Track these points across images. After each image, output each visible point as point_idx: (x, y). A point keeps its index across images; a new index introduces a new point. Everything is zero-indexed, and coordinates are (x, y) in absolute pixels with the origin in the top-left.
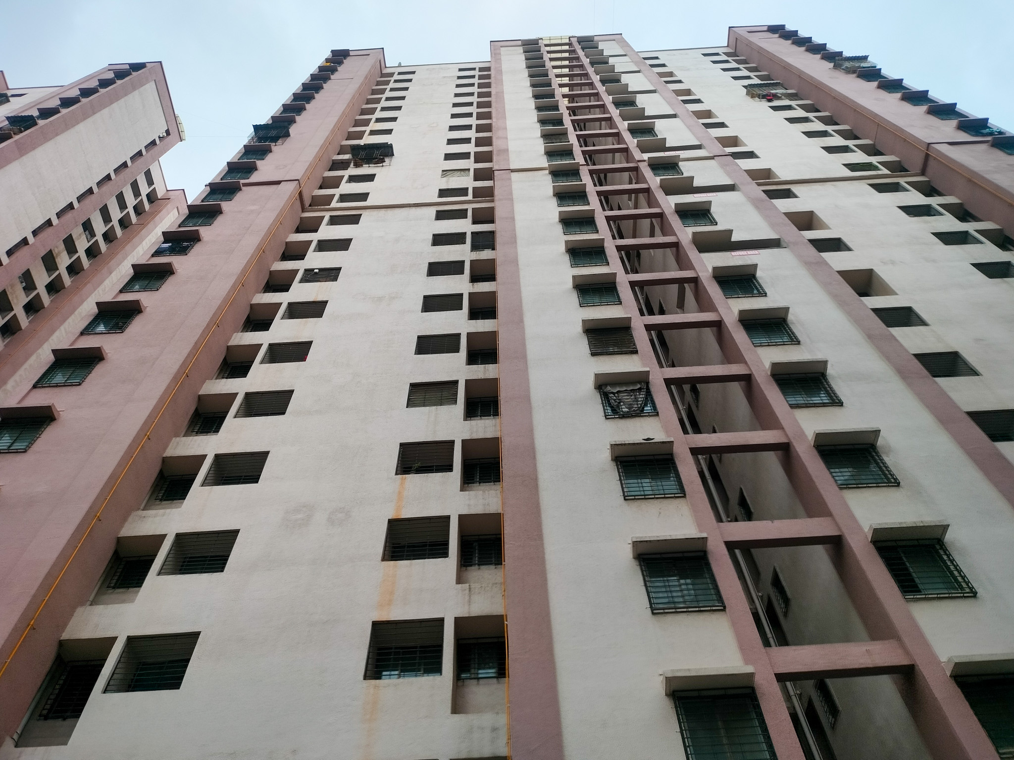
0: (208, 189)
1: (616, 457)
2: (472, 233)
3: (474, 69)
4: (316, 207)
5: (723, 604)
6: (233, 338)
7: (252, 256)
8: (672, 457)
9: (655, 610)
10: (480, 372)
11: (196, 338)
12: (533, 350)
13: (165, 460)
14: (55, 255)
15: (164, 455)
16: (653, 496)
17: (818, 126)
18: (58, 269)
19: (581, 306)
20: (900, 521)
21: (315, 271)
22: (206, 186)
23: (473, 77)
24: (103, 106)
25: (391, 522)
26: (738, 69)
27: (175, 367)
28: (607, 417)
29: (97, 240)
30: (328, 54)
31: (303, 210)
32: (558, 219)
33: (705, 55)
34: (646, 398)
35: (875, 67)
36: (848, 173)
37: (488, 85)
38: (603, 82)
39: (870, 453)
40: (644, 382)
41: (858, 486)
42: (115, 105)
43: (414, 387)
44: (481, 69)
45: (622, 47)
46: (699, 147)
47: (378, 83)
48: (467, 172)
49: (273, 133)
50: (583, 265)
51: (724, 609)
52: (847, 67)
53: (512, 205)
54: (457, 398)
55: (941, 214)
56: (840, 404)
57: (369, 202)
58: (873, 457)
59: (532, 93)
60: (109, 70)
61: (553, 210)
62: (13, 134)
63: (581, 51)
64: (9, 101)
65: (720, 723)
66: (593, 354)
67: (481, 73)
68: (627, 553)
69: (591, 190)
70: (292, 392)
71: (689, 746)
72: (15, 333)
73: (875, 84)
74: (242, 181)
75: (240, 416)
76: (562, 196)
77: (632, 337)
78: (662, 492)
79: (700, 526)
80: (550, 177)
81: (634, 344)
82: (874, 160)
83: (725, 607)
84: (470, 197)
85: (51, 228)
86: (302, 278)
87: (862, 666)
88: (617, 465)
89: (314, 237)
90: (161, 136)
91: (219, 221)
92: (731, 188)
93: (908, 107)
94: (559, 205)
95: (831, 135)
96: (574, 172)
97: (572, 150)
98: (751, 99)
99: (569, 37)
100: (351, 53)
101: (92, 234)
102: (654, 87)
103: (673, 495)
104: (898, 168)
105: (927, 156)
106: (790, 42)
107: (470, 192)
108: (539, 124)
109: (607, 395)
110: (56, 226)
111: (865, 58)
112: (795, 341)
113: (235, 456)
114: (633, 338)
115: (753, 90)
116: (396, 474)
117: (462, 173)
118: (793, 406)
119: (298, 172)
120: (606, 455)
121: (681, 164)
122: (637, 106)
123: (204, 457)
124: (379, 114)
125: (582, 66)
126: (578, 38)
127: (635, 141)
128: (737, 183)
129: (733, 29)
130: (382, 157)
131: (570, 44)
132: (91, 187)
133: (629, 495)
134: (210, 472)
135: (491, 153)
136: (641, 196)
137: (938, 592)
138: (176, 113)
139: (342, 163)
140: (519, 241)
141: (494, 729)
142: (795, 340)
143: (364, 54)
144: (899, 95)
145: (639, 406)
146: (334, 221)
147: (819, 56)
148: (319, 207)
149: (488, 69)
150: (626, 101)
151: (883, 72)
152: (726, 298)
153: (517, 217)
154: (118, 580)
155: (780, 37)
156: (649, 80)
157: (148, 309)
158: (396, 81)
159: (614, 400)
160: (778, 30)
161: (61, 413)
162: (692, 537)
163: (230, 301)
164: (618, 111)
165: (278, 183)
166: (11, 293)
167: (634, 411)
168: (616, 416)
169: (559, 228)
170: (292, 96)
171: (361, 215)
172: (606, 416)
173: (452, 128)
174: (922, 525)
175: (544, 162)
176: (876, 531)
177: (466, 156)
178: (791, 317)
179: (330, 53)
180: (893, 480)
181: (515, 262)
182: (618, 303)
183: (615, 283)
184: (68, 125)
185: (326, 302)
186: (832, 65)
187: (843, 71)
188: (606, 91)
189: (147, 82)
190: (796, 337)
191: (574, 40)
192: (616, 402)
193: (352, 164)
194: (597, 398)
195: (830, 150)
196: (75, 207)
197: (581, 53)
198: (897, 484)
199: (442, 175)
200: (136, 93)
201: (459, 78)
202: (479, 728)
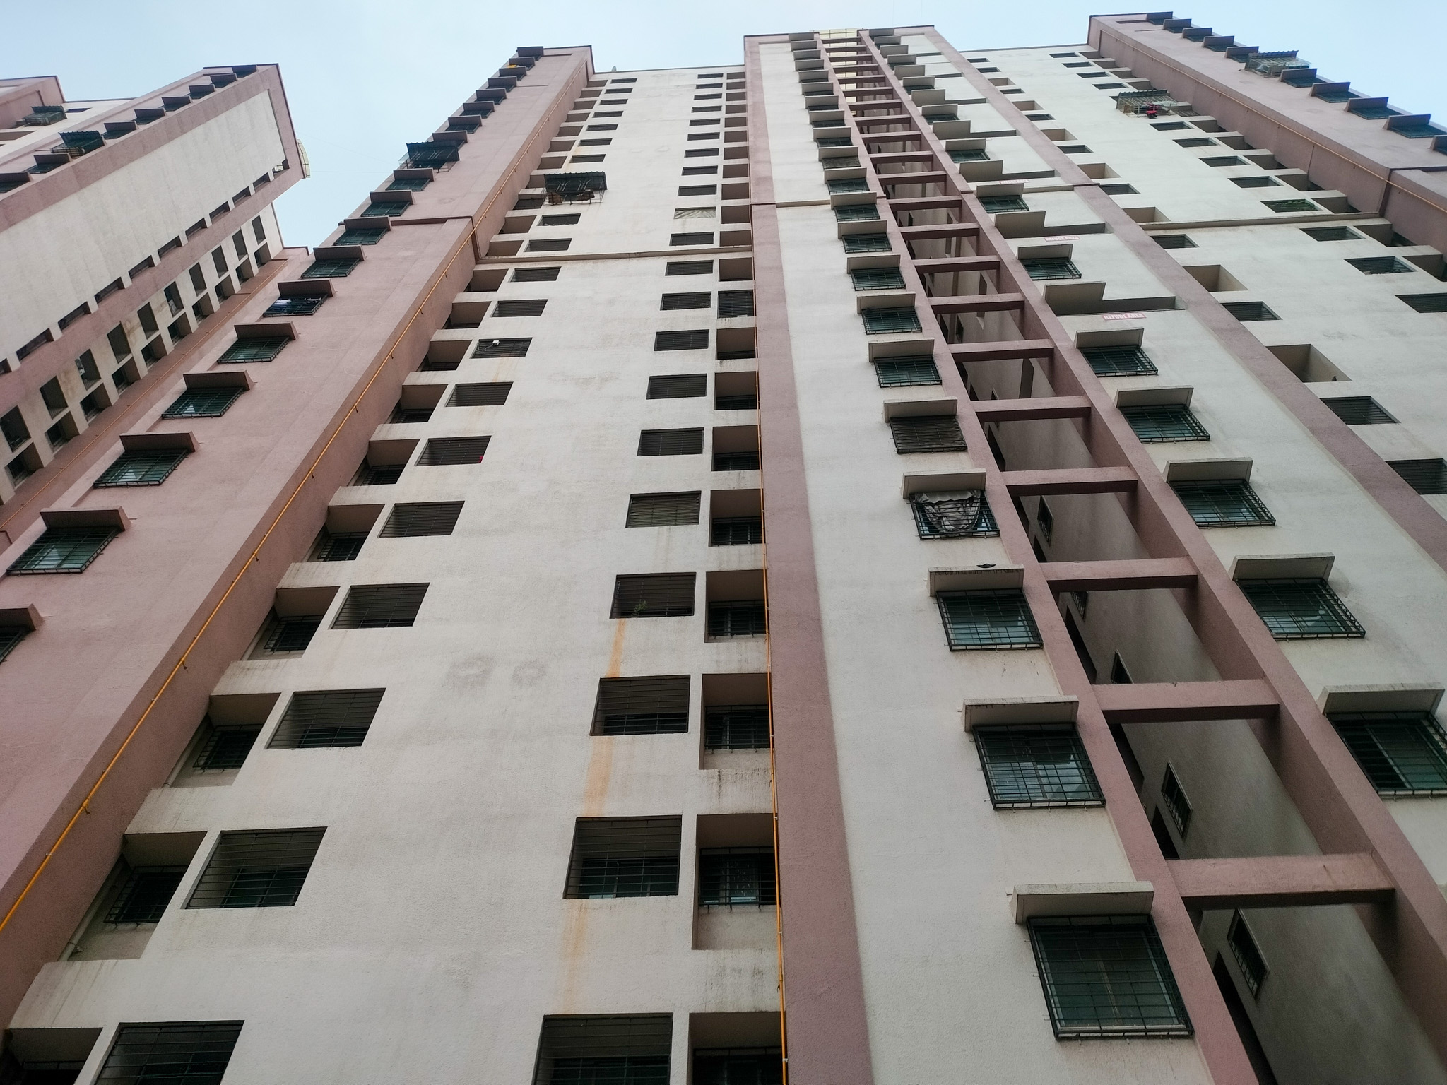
0: (343, 228)
1: (938, 592)
2: (719, 293)
3: (721, 75)
4: (496, 257)
5: (1100, 796)
6: (377, 431)
7: (405, 317)
8: (1021, 592)
9: (998, 804)
10: (733, 480)
11: (325, 425)
12: (812, 445)
13: (279, 594)
14: (126, 332)
15: (279, 587)
16: (994, 647)
17: (1225, 151)
18: (130, 352)
19: (881, 387)
20: (1370, 683)
21: (494, 342)
22: (339, 224)
23: (720, 85)
24: (195, 123)
25: (604, 683)
26: (1103, 74)
27: (296, 463)
28: (923, 537)
29: (185, 313)
30: (513, 53)
31: (478, 260)
32: (846, 270)
33: (1054, 56)
34: (981, 512)
35: (1308, 67)
36: (1270, 213)
37: (742, 96)
38: (909, 88)
39: (1319, 591)
40: (977, 490)
41: (1302, 636)
42: (212, 122)
43: (637, 500)
44: (730, 76)
45: (935, 43)
46: (1050, 174)
47: (584, 94)
48: (712, 211)
49: (435, 155)
50: (884, 332)
51: (1103, 804)
52: (1265, 68)
53: (779, 251)
54: (698, 516)
55: (1409, 270)
56: (1271, 522)
57: (572, 250)
58: (1323, 596)
59: (806, 103)
60: (205, 75)
61: (838, 258)
62: (70, 157)
63: (876, 48)
64: (65, 118)
65: (1101, 965)
66: (900, 452)
67: (730, 81)
68: (956, 723)
69: (894, 231)
70: (461, 503)
71: (1052, 996)
72: (69, 440)
73: (1309, 90)
74: (391, 219)
75: (388, 535)
76: (850, 239)
77: (958, 428)
78: (1007, 640)
79: (1065, 689)
80: (833, 213)
81: (962, 438)
82: (1308, 196)
83: (1104, 802)
84: (716, 244)
85: (122, 292)
86: (476, 352)
87: (1318, 890)
88: (939, 603)
89: (493, 298)
90: (276, 170)
91: (359, 271)
92: (1099, 229)
93: (1357, 122)
94: (847, 252)
95: (1243, 163)
96: (869, 207)
97: (865, 178)
98: (1124, 115)
99: (858, 31)
100: (546, 53)
101: (179, 305)
102: (983, 95)
103: (1024, 646)
104: (1343, 207)
105: (1388, 188)
106: (1180, 35)
107: (717, 238)
108: (816, 144)
109: (923, 507)
110: (128, 289)
111: (1292, 55)
112: (1202, 436)
113: (380, 590)
114: (960, 430)
115: (1127, 101)
116: (612, 617)
117: (705, 212)
118: (1201, 526)
119: (471, 206)
120: (922, 589)
121: (1024, 196)
122: (958, 119)
123: (336, 589)
124: (584, 135)
125: (877, 69)
126: (871, 31)
127: (958, 166)
128: (1109, 222)
129: (1095, 18)
130: (589, 190)
131: (859, 40)
132: (178, 237)
133: (956, 643)
134: (344, 611)
135: (746, 186)
136: (965, 240)
137: (1431, 787)
138: (297, 138)
139: (532, 199)
140: (788, 299)
141: (757, 973)
142: (1201, 434)
143: (564, 53)
144: (1344, 105)
145: (970, 522)
146: (521, 276)
147: (1223, 54)
148: (500, 257)
149: (742, 75)
150: (942, 114)
151: (1319, 74)
152: (1098, 377)
153: (788, 268)
154: (209, 758)
155: (1165, 29)
156: (976, 87)
157: (257, 385)
158: (609, 91)
159: (933, 514)
160: (1161, 19)
161: (132, 521)
162: (1056, 701)
163: (374, 377)
164: (931, 127)
165: (442, 221)
166: (64, 382)
167: (963, 529)
168: (936, 537)
169: (848, 282)
170: (463, 108)
171: (559, 268)
172: (921, 536)
173: (690, 153)
174: (1402, 689)
175: (824, 194)
176: (1332, 697)
177: (710, 190)
178: (1194, 404)
179: (515, 52)
180: (1354, 629)
181: (784, 326)
182: (936, 382)
183: (931, 356)
184: (146, 148)
185: (510, 384)
186: (1244, 65)
187: (1260, 73)
188: (913, 100)
189: (258, 92)
190: (1203, 431)
191: (865, 35)
192: (936, 516)
193: (547, 200)
194: (908, 512)
195: (1243, 182)
196: (156, 264)
197: (875, 51)
198: (1361, 634)
199: (675, 216)
200: (242, 106)
201: (699, 87)
202: (734, 970)
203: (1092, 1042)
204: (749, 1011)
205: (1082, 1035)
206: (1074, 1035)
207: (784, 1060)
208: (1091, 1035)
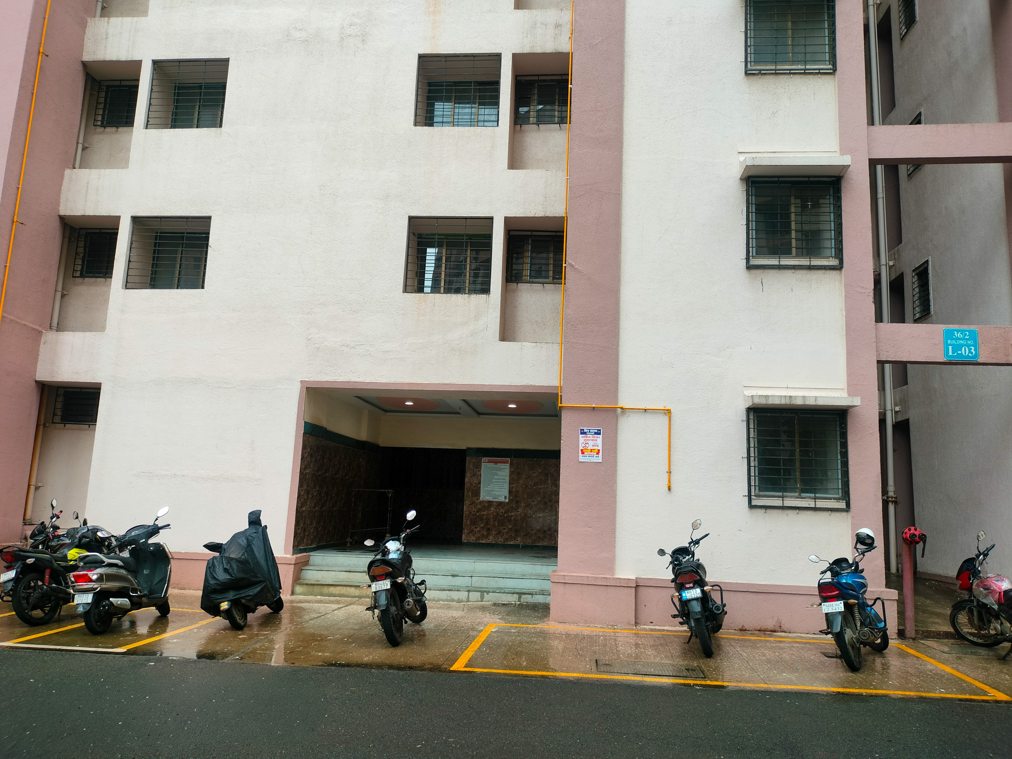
65: (790, 24)
71: (749, 46)
141: (558, 26)
202: (542, 24)
203: (767, 77)
204: (551, 52)
205: (762, 72)
206: (757, 72)
207: (570, 86)
208: (768, 72)
